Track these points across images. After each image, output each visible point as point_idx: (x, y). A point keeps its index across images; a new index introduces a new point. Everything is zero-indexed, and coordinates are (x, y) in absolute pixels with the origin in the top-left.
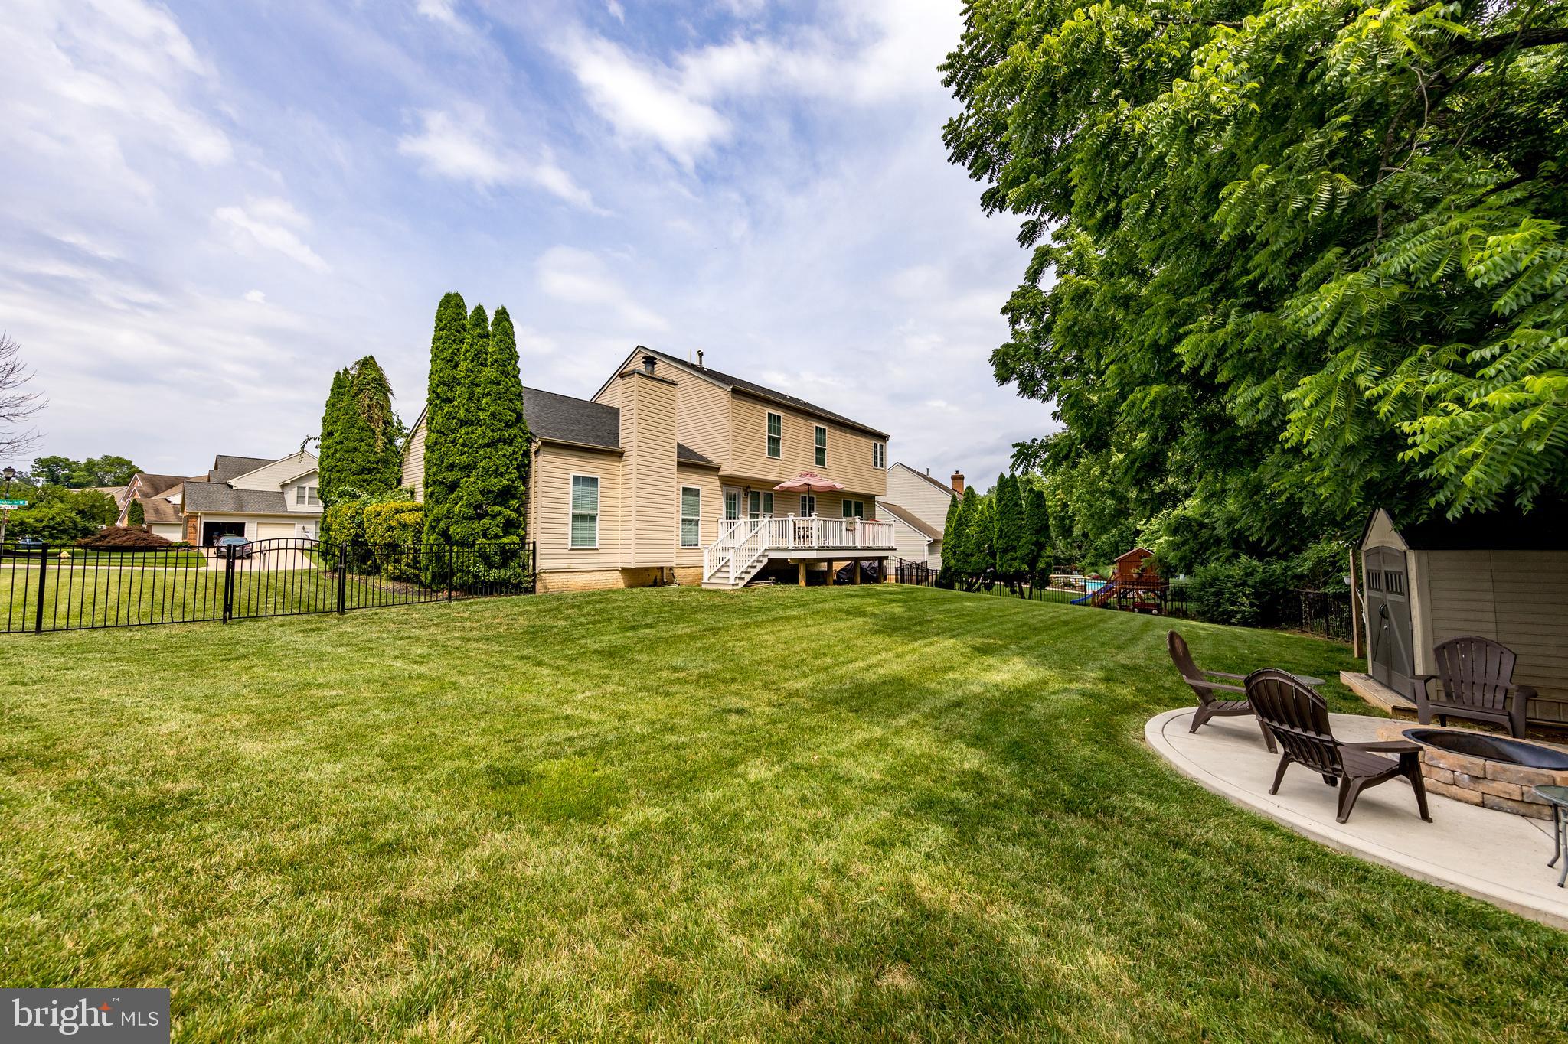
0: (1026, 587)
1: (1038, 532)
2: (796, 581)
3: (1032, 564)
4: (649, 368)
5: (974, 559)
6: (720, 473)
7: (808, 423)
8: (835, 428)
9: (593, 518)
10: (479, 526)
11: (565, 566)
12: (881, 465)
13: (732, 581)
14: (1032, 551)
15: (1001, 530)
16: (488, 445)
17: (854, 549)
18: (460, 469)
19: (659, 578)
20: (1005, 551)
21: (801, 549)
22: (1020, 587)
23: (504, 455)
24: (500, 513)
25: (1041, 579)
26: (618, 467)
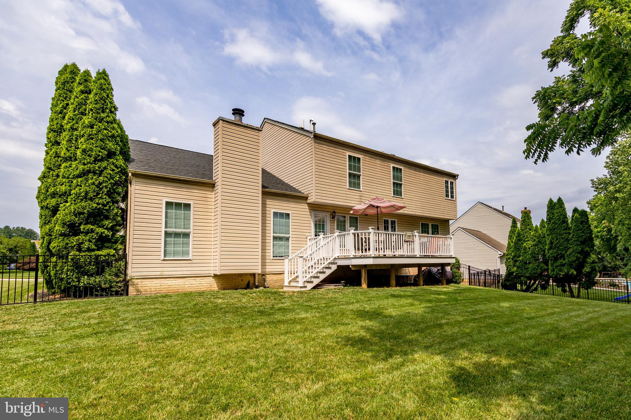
0: (575, 287)
1: (583, 243)
2: (359, 284)
3: (579, 267)
4: (238, 118)
5: (530, 266)
6: (308, 201)
7: (386, 164)
8: (410, 168)
9: (187, 235)
10: (74, 240)
11: (158, 273)
12: (452, 197)
13: (301, 284)
14: (578, 258)
15: (551, 243)
16: (79, 176)
17: (414, 257)
18: (60, 196)
19: (251, 282)
20: (556, 259)
21: (360, 257)
22: (570, 287)
23: (93, 184)
24: (92, 231)
25: (587, 281)
26: (210, 195)
